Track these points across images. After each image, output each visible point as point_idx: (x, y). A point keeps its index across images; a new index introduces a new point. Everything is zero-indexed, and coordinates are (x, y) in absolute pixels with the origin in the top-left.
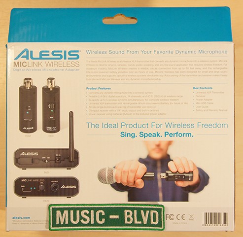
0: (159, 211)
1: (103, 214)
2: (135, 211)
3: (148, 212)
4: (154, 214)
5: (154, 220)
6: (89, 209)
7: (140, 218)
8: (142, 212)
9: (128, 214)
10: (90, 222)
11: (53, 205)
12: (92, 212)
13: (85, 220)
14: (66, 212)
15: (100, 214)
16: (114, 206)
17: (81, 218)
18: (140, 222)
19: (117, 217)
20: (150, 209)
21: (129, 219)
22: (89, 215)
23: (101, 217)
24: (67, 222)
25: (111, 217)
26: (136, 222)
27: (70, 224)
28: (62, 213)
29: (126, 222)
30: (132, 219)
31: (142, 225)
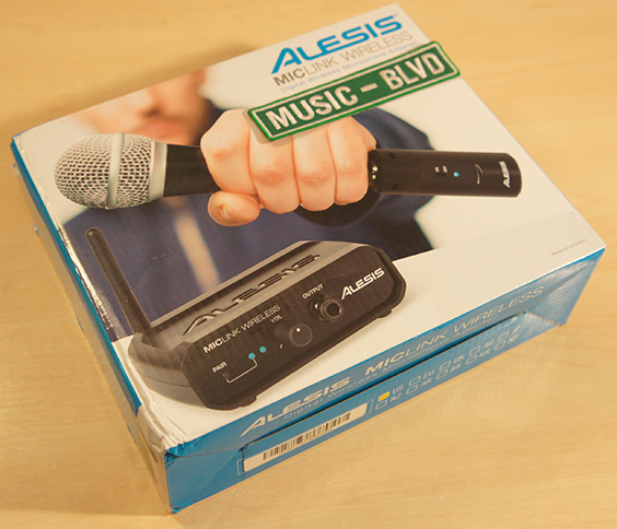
0: (434, 51)
1: (348, 90)
2: (397, 67)
3: (417, 60)
4: (430, 60)
5: (436, 67)
6: (321, 93)
7: (411, 74)
8: (409, 64)
9: (389, 75)
10: (333, 108)
11: (254, 109)
12: (328, 94)
13: (323, 109)
14: (283, 110)
15: (343, 93)
16: (359, 75)
17: (314, 108)
18: (416, 79)
19: (374, 86)
20: (419, 56)
21: (395, 83)
22: (326, 100)
23: (347, 96)
24: (294, 122)
25: (364, 89)
26: (409, 82)
27: (301, 123)
28: (278, 114)
29: (393, 87)
30: (398, 79)
31: (422, 80)
